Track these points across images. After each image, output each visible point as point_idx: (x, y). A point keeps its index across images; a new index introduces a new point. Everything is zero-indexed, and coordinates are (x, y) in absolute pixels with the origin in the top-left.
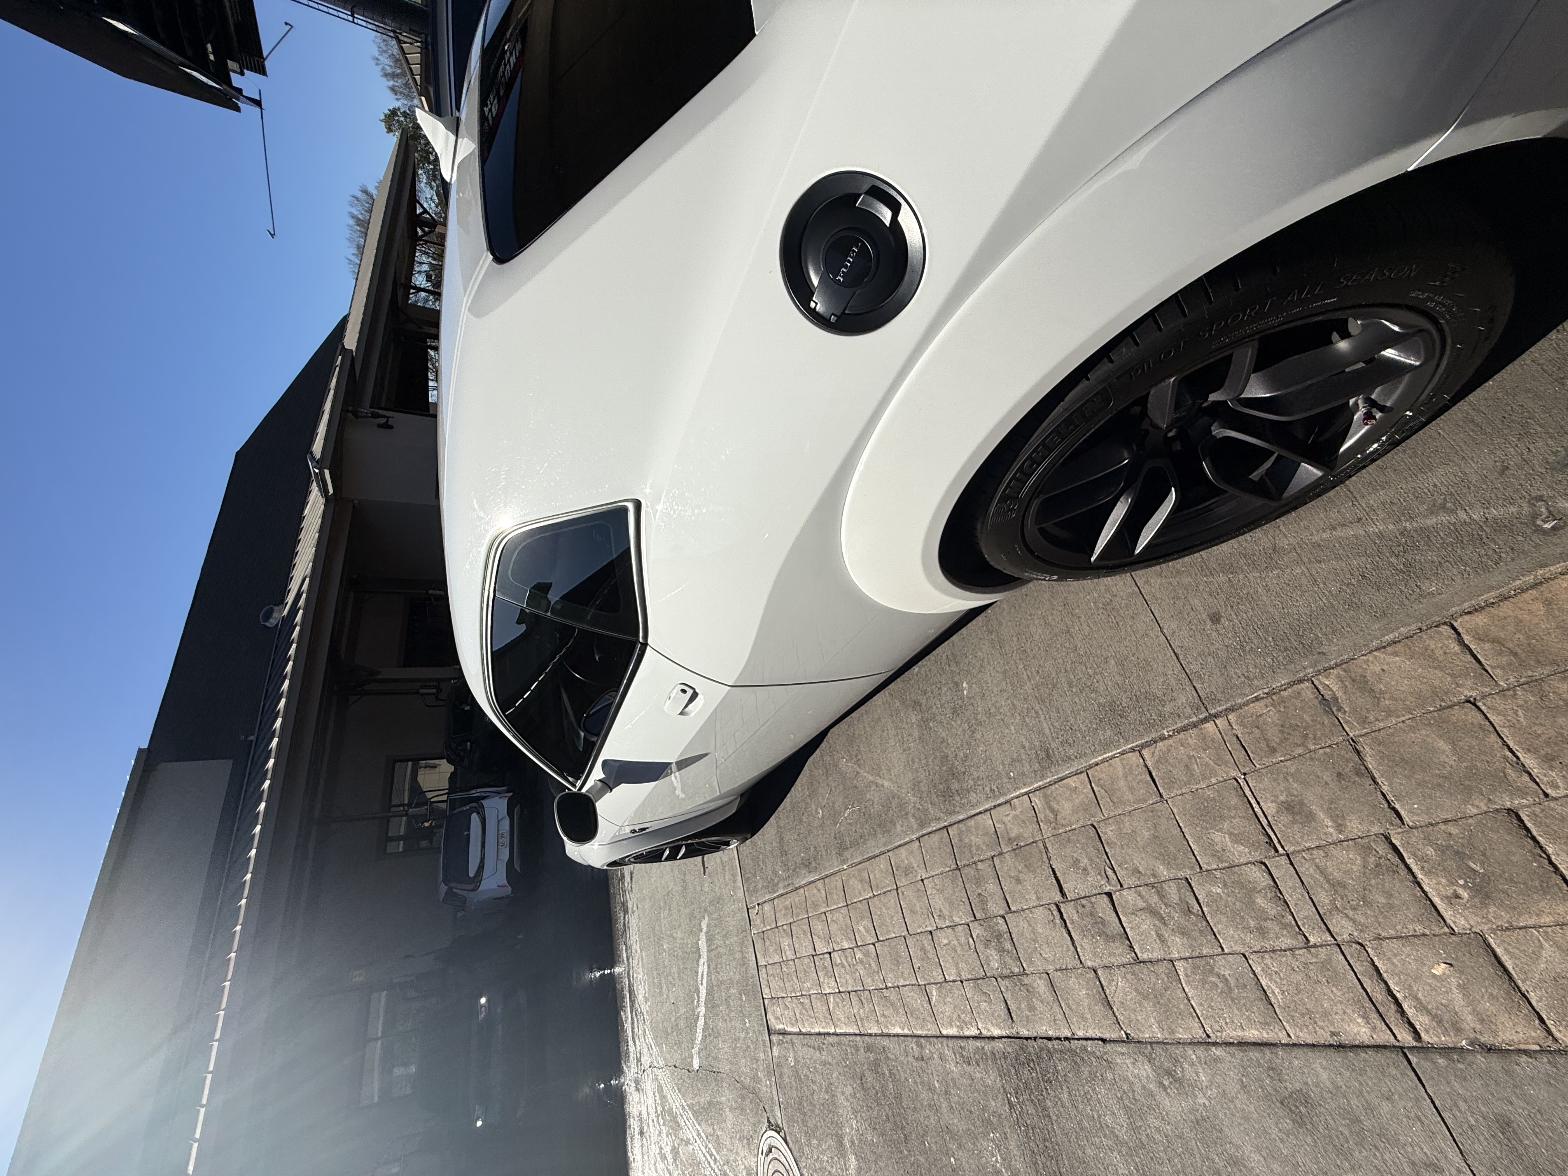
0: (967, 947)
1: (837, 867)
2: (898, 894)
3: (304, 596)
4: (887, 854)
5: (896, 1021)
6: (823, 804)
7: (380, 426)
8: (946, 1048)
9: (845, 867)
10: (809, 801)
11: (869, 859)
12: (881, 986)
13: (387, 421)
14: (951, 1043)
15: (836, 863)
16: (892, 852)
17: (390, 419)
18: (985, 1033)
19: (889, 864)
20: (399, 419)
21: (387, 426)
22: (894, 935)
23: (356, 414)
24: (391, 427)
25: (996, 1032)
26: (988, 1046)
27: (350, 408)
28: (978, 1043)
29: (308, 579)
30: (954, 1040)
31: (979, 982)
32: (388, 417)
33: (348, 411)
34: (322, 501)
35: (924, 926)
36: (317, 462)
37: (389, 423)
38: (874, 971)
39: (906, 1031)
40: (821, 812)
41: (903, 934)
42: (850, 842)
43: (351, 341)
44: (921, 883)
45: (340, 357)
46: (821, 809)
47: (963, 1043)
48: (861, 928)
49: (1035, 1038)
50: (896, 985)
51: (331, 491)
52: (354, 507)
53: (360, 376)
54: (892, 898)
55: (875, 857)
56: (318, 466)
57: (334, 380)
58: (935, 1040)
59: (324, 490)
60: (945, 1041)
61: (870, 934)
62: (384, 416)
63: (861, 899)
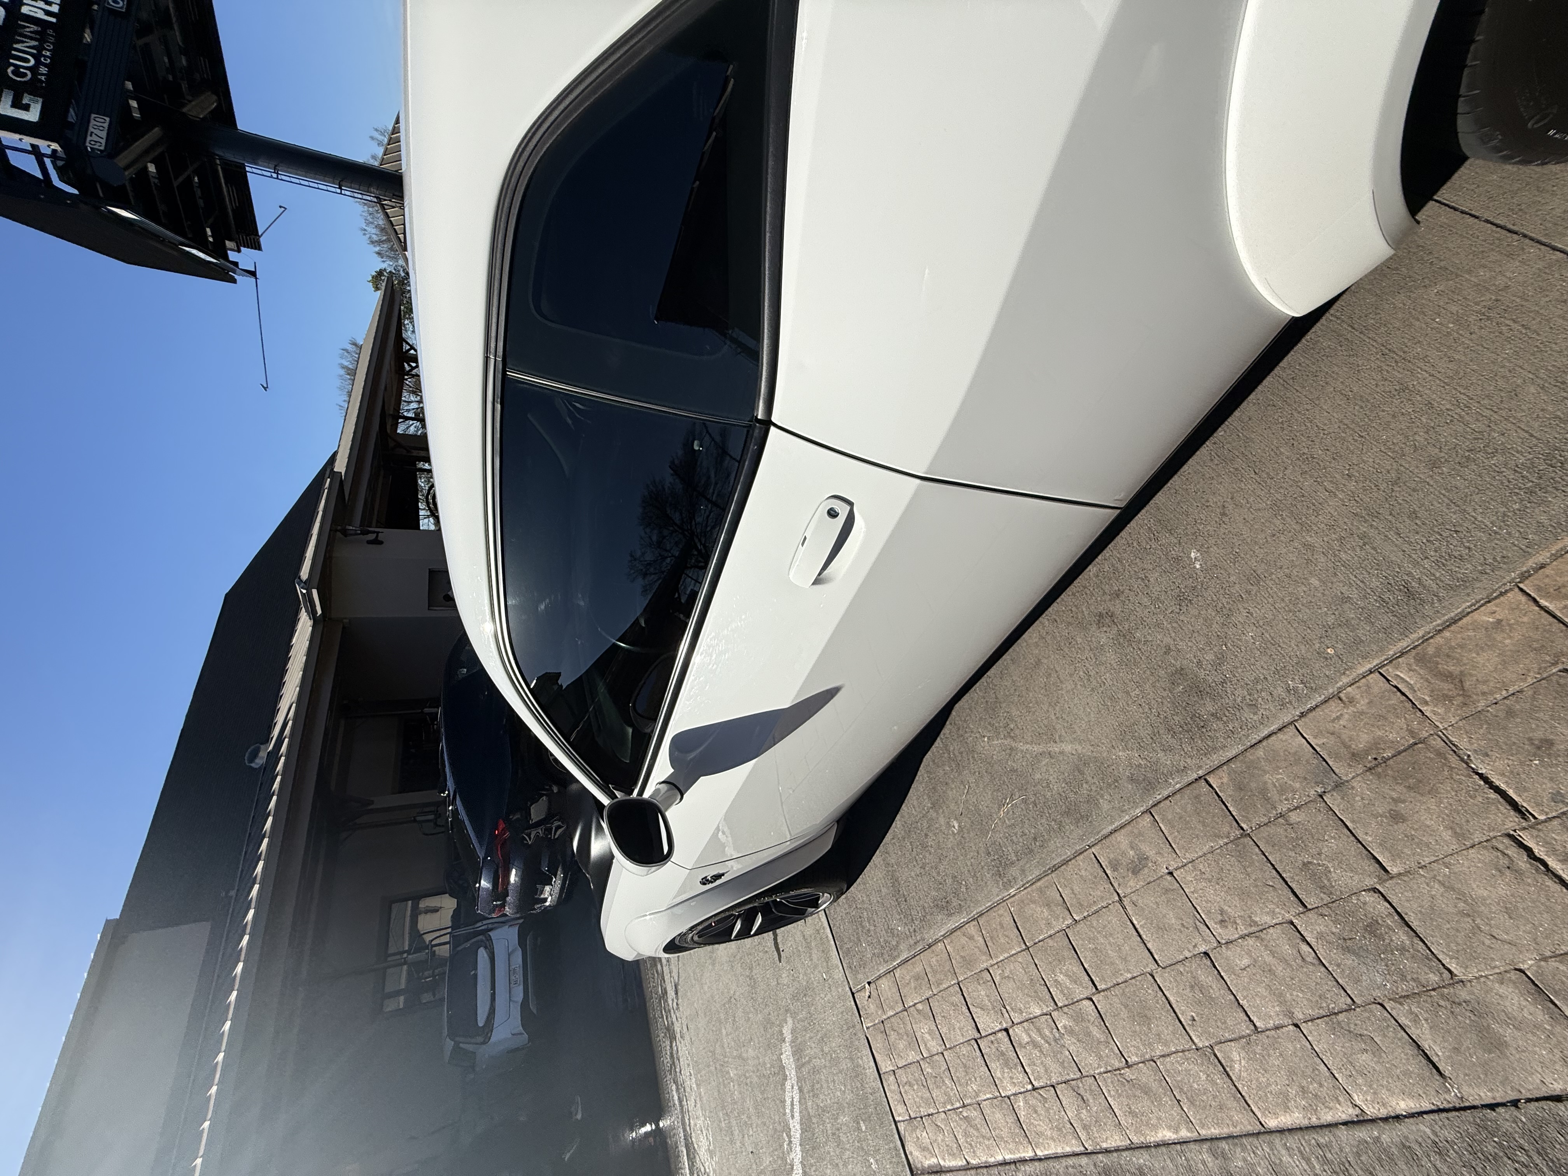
0: (1299, 961)
1: (998, 895)
2: (1124, 908)
3: (290, 723)
4: (1090, 851)
5: (1159, 1119)
6: (958, 813)
7: (370, 542)
8: (1284, 1152)
9: (1012, 891)
10: (934, 815)
11: (1054, 869)
12: (1117, 1065)
13: (377, 536)
14: (1292, 1141)
15: (995, 890)
16: (1097, 847)
17: (380, 534)
18: (1371, 1111)
19: (1097, 865)
20: (387, 534)
21: (377, 542)
22: (1129, 976)
23: (345, 533)
24: (381, 543)
25: (1403, 1106)
26: (1389, 1135)
27: (339, 528)
28: (1362, 1133)
29: (294, 705)
30: (1298, 1136)
31: (1341, 1017)
32: (378, 533)
33: (337, 530)
34: (310, 623)
35: (1191, 947)
36: (305, 583)
37: (379, 538)
38: (1099, 1042)
39: (1184, 1134)
40: (956, 825)
41: (1149, 970)
42: (1016, 853)
43: (340, 466)
44: (1169, 878)
45: (329, 480)
46: (956, 819)
47: (1324, 1138)
48: (1061, 978)
49: (1515, 1103)
50: (1147, 1057)
51: (319, 612)
52: (344, 628)
53: (349, 499)
54: (1113, 918)
55: (1066, 862)
56: (305, 587)
57: (323, 502)
58: (1254, 1141)
59: (312, 613)
60: (1277, 1140)
61: (1081, 984)
62: (374, 532)
63: (1053, 932)
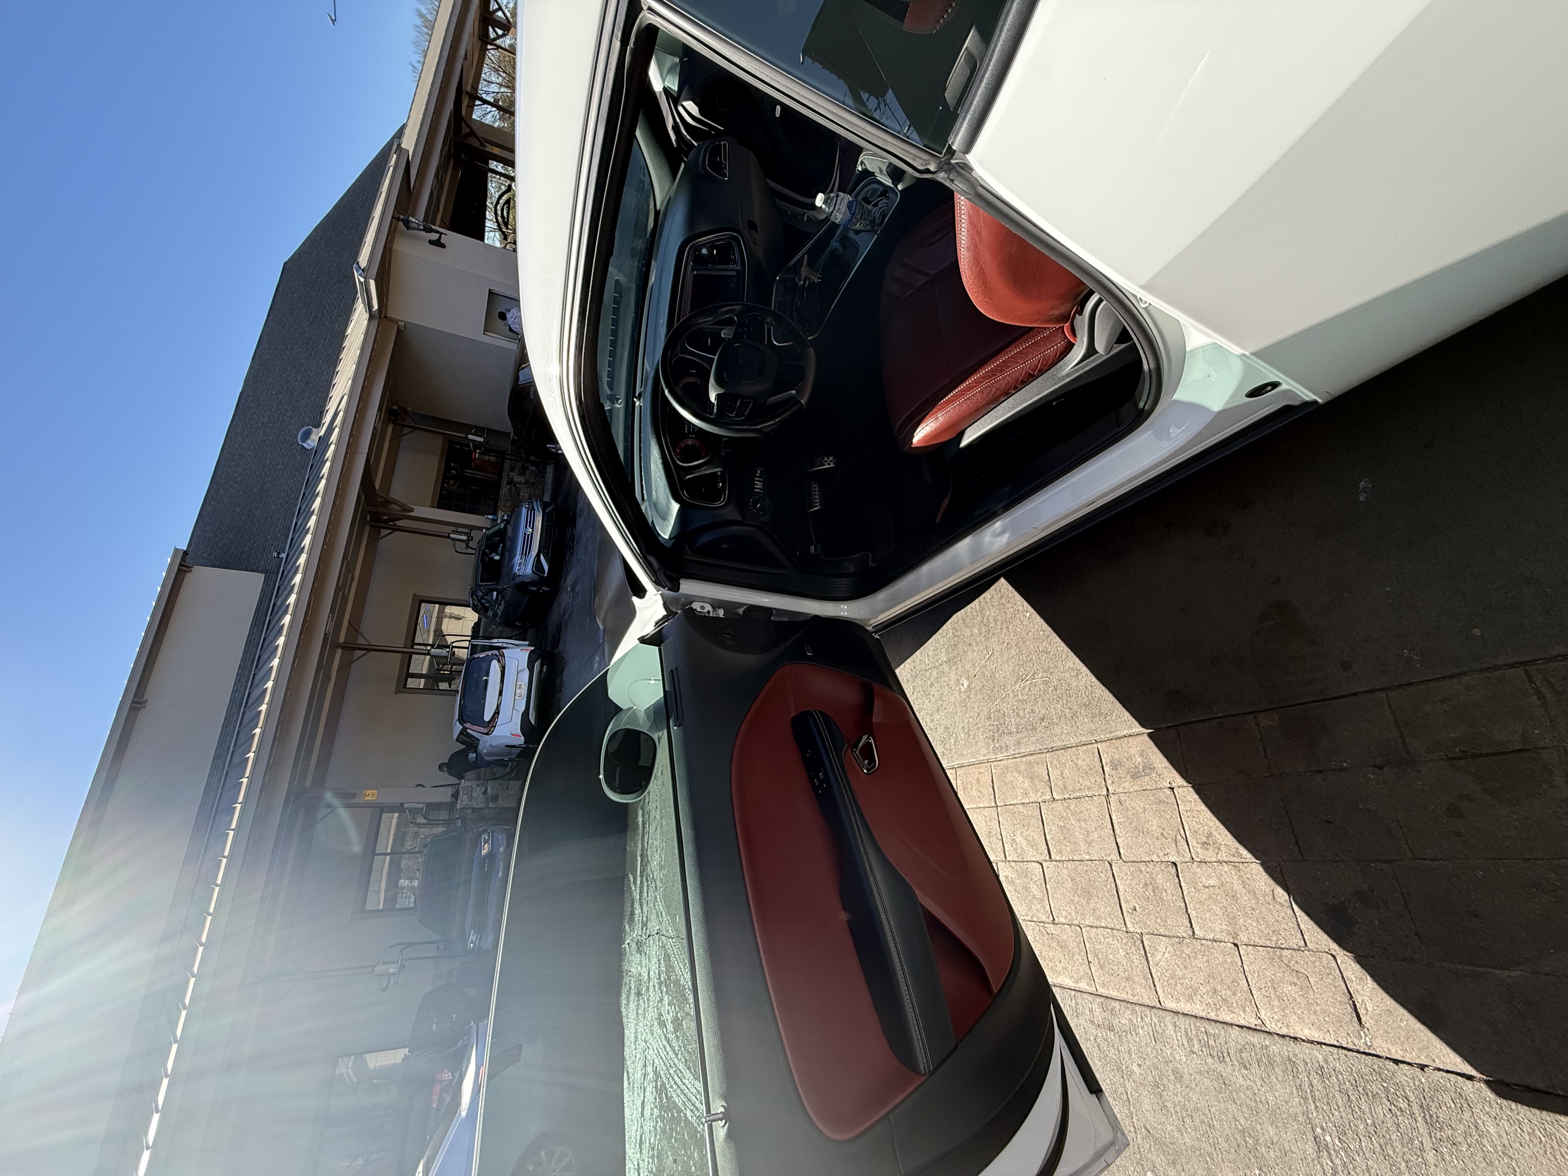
0: (1269, 898)
1: (984, 755)
2: (1108, 803)
3: (341, 414)
4: (1096, 745)
5: (1065, 968)
6: (972, 673)
7: (431, 242)
8: (1171, 1027)
9: (1000, 756)
10: (947, 669)
11: (1053, 750)
12: (1044, 919)
13: (440, 237)
14: (1182, 1022)
15: (983, 751)
16: (1104, 744)
17: (443, 236)
18: (1271, 1026)
19: (1097, 759)
20: (451, 237)
21: (438, 243)
22: (1088, 857)
23: (407, 224)
25: (1305, 1033)
26: (1277, 1047)
27: (402, 217)
28: (1255, 1038)
29: (346, 397)
30: (1188, 1020)
31: (1285, 952)
32: (441, 234)
33: (399, 219)
34: (367, 316)
35: (1161, 854)
36: (363, 270)
37: (442, 241)
38: (1034, 897)
39: (1083, 985)
40: (966, 684)
41: (1109, 859)
42: (1018, 725)
43: (409, 143)
44: (1168, 792)
45: (395, 156)
46: (968, 678)
47: (1212, 1029)
48: (1019, 839)
49: (1422, 1067)
50: (1075, 922)
51: (376, 306)
52: (399, 331)
53: (414, 185)
54: (1094, 808)
55: (1065, 748)
56: (363, 275)
57: (387, 182)
58: (1147, 1011)
59: (370, 305)
60: (1169, 1017)
61: (1037, 850)
62: (437, 232)
63: (1027, 801)
